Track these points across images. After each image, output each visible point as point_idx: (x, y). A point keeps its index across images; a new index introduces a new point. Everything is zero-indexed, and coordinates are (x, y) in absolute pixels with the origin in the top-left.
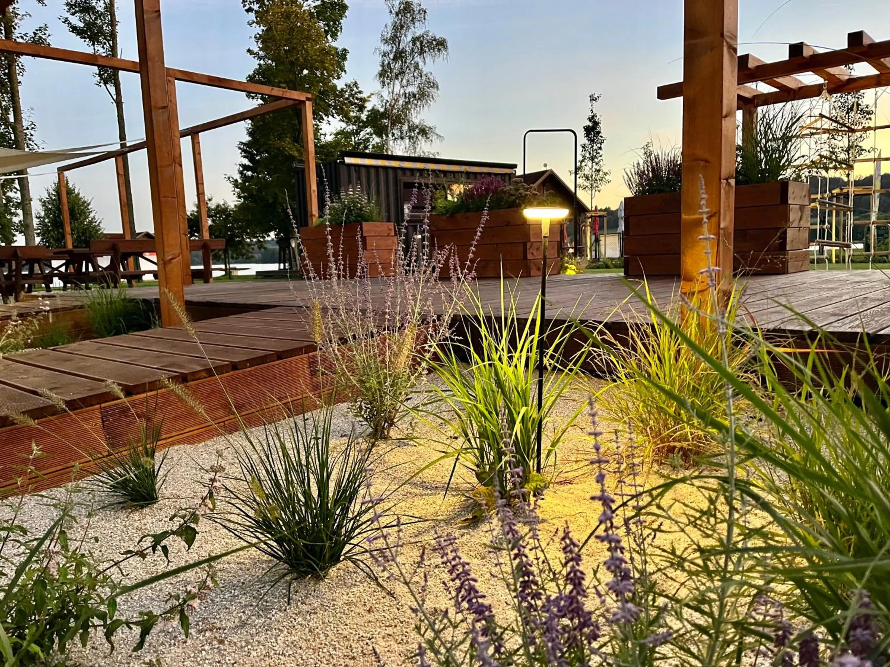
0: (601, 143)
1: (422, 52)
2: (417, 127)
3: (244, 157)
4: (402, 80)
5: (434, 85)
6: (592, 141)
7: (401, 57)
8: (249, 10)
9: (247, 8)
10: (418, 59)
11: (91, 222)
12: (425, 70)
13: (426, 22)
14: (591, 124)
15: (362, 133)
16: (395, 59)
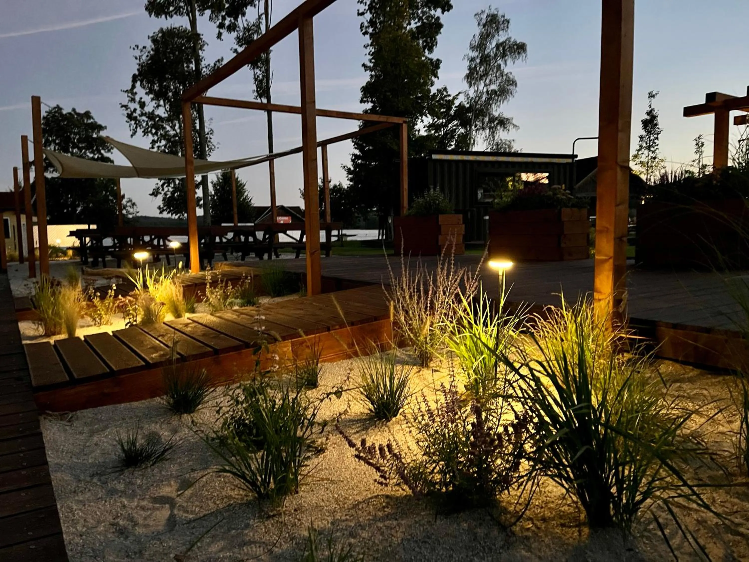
0: (658, 134)
1: (504, 56)
2: (496, 118)
3: (356, 148)
4: (486, 79)
5: (514, 83)
6: (649, 133)
7: (486, 61)
8: (365, 33)
9: (364, 31)
10: (500, 62)
11: (245, 199)
12: (506, 71)
13: (509, 31)
14: (648, 118)
15: (450, 125)
16: (481, 63)
